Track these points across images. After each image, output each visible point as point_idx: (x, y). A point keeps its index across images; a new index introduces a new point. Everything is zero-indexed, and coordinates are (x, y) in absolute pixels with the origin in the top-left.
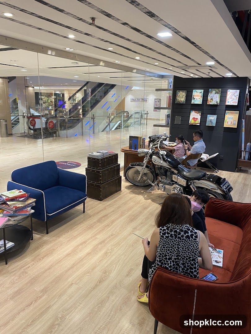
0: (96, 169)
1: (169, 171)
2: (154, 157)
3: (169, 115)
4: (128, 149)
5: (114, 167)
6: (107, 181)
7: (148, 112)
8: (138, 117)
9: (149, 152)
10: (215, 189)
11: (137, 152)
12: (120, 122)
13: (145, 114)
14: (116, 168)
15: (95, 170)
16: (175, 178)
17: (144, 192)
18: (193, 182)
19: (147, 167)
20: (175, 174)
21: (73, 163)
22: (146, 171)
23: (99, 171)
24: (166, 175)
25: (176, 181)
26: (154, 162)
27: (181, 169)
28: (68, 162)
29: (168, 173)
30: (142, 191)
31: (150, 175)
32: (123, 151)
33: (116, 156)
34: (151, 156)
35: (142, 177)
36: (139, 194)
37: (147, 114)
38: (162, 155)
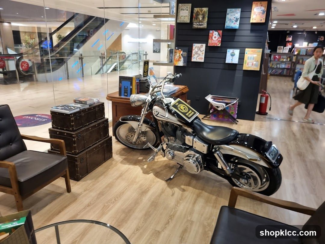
0: (66, 130)
1: (179, 129)
2: (155, 108)
3: (171, 51)
4: (118, 96)
5: (99, 124)
6: (87, 148)
7: (147, 53)
8: (136, 59)
9: (147, 99)
10: (256, 160)
11: (129, 99)
12: (116, 64)
13: (144, 55)
14: (101, 126)
15: (65, 133)
16: (189, 139)
17: (143, 159)
18: (218, 147)
19: (145, 122)
20: (189, 134)
21: (43, 116)
22: (145, 128)
23: (72, 133)
24: (175, 135)
25: (191, 145)
26: (155, 116)
27: (198, 127)
28: (37, 115)
29: (179, 133)
30: (140, 158)
31: (152, 135)
32: (110, 98)
33: (101, 107)
34: (151, 106)
35: (138, 138)
36: (136, 163)
37: (146, 55)
38: (167, 105)
